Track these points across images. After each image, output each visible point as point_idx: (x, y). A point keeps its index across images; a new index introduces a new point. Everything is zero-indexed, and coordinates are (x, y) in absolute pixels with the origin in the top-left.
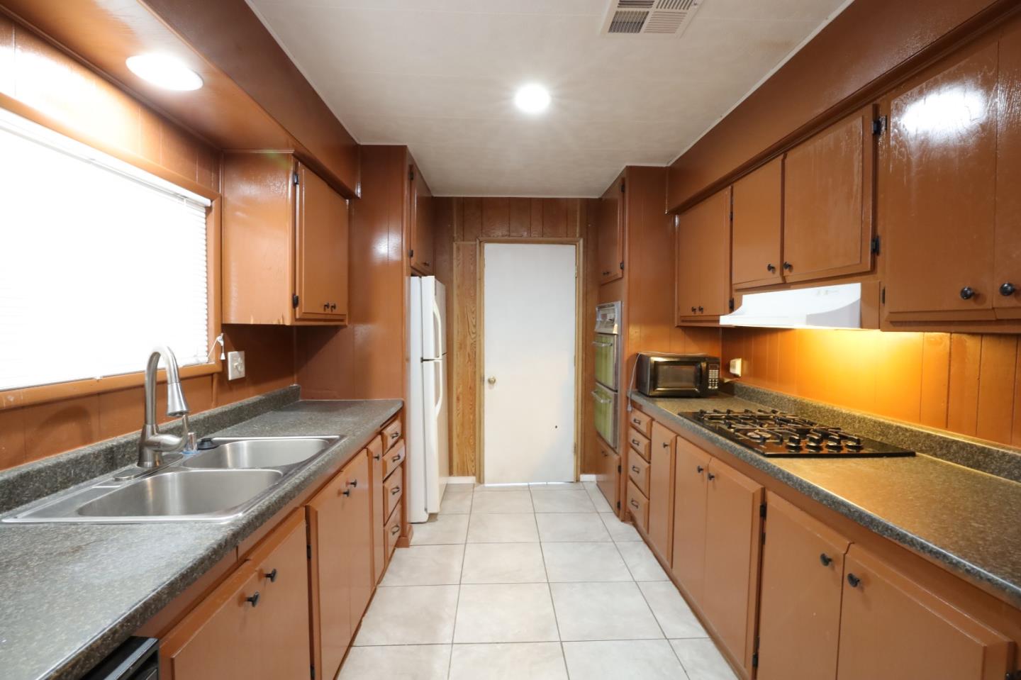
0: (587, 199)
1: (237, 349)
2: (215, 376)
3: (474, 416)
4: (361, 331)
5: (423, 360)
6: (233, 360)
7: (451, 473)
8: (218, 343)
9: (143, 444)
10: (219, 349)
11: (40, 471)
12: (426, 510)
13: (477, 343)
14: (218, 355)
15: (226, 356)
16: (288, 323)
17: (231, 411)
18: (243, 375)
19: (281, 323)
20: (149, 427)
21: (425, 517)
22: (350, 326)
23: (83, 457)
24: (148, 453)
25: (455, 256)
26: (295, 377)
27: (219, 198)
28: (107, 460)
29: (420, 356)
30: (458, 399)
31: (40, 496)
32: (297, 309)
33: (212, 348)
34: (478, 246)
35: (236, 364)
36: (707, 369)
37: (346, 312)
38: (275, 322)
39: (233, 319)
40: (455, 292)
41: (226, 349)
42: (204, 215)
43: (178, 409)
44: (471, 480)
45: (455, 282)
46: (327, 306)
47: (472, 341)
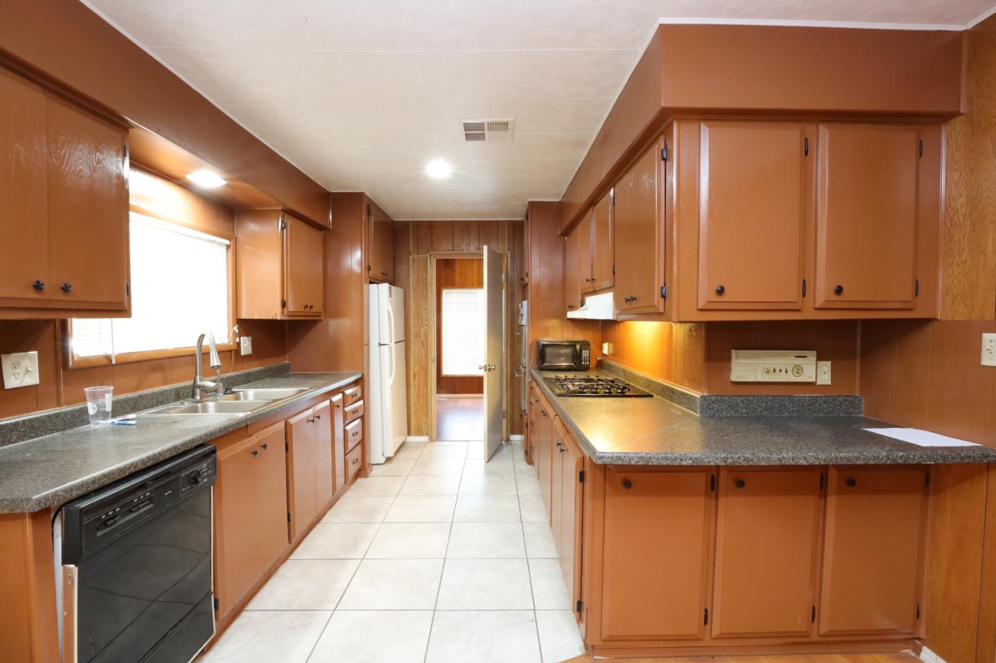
0: (514, 221)
1: (247, 336)
2: (233, 352)
3: (427, 389)
4: (333, 324)
5: (380, 345)
6: (244, 343)
7: (409, 434)
8: (235, 331)
9: (195, 386)
10: (235, 335)
11: (147, 395)
12: (383, 455)
13: (429, 333)
14: (235, 339)
15: (240, 340)
16: (279, 318)
17: (243, 375)
18: (250, 352)
19: (275, 318)
20: (198, 377)
21: (382, 460)
22: (325, 321)
23: (165, 391)
24: (198, 391)
25: (411, 265)
26: (287, 356)
27: (234, 240)
28: (176, 395)
29: (378, 342)
30: (415, 376)
31: (146, 408)
32: (285, 309)
33: (231, 335)
34: (429, 258)
35: (246, 345)
36: (581, 350)
37: (322, 310)
38: (271, 318)
39: (244, 316)
40: (412, 293)
41: (240, 335)
42: (225, 251)
43: (216, 364)
44: (424, 439)
45: (411, 286)
46: (306, 307)
47: (425, 332)
